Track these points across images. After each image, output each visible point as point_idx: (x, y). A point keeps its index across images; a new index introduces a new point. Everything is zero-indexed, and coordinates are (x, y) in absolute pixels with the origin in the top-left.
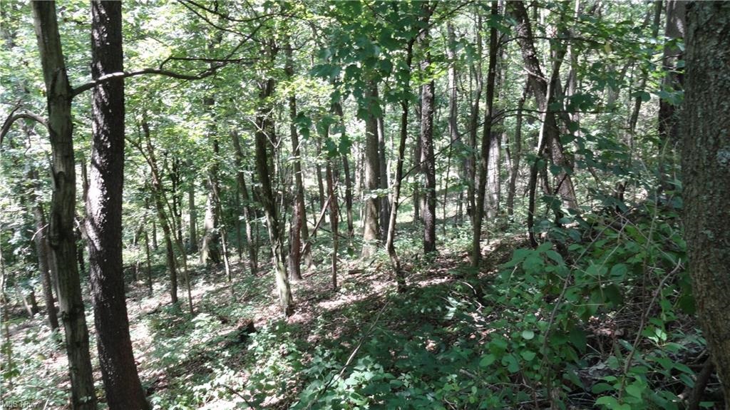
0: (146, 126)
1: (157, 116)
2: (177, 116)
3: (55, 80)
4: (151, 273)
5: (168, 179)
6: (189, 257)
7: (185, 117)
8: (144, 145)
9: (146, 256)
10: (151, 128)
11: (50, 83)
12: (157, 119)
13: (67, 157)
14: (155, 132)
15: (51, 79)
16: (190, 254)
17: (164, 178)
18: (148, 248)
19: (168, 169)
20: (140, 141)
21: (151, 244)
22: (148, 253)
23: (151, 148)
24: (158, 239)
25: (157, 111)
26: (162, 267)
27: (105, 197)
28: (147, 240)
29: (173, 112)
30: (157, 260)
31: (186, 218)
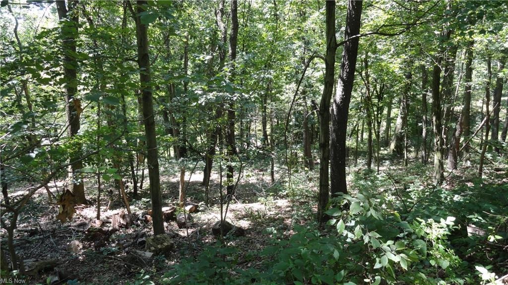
0: (366, 62)
1: (374, 56)
2: (385, 56)
3: (331, 40)
4: (357, 154)
5: (375, 98)
6: (382, 148)
7: (390, 56)
8: (364, 74)
9: (355, 144)
10: (369, 64)
11: (329, 42)
12: (373, 58)
13: (331, 75)
14: (371, 66)
15: (329, 40)
16: (383, 147)
17: (373, 97)
18: (357, 141)
19: (377, 91)
20: (362, 71)
21: (359, 139)
22: (357, 143)
23: (368, 76)
24: (364, 137)
25: (374, 52)
26: (365, 153)
27: (343, 96)
28: (358, 137)
29: (384, 53)
30: (362, 148)
31: (384, 124)
